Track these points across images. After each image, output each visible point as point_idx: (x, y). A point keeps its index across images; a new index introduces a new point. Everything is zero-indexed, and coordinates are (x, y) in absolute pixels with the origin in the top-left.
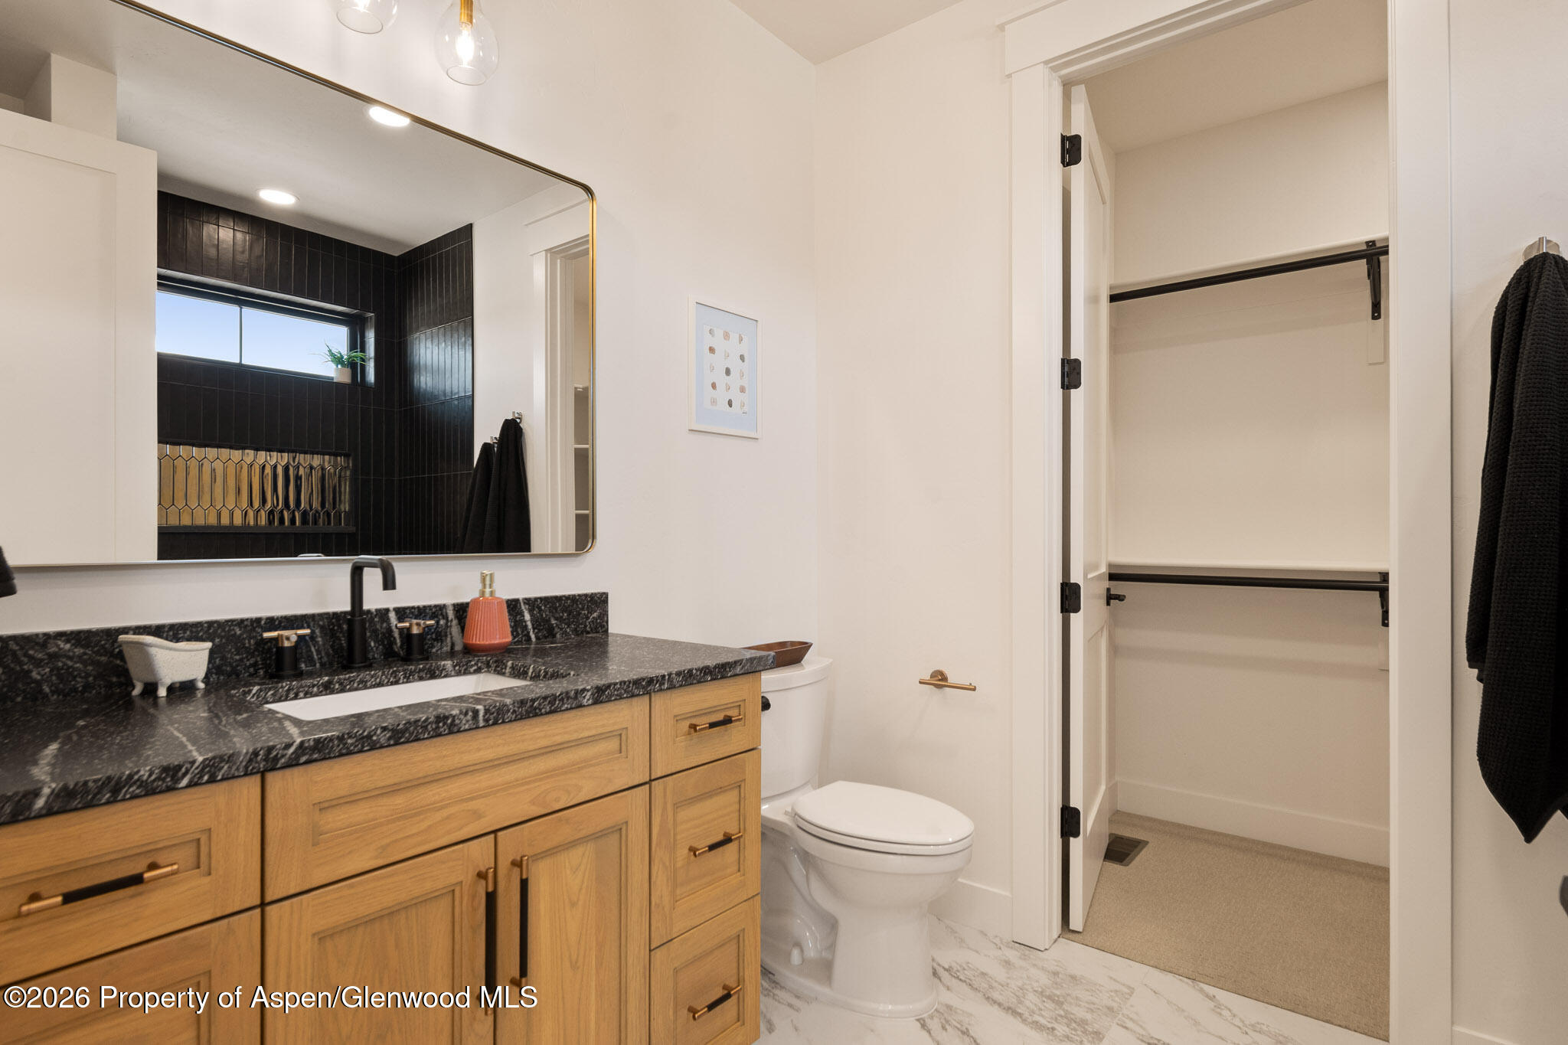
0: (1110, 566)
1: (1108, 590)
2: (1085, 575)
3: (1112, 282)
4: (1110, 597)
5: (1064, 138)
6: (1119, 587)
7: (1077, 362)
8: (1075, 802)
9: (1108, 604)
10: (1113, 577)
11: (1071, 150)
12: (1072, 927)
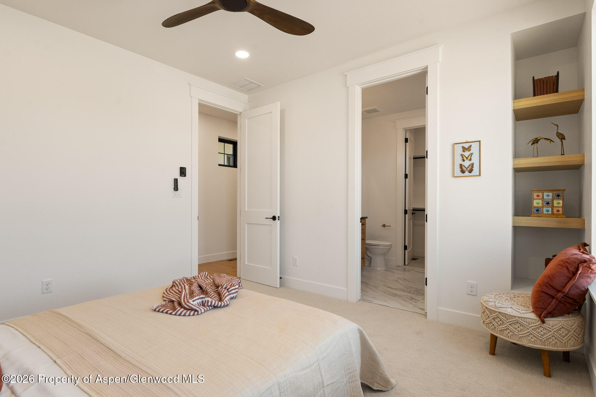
0: (413, 208)
1: (413, 212)
2: (408, 209)
3: (414, 155)
4: (413, 214)
5: (405, 138)
6: (414, 212)
7: (407, 174)
8: (407, 244)
9: (412, 215)
10: (413, 210)
11: (406, 140)
12: (406, 264)
